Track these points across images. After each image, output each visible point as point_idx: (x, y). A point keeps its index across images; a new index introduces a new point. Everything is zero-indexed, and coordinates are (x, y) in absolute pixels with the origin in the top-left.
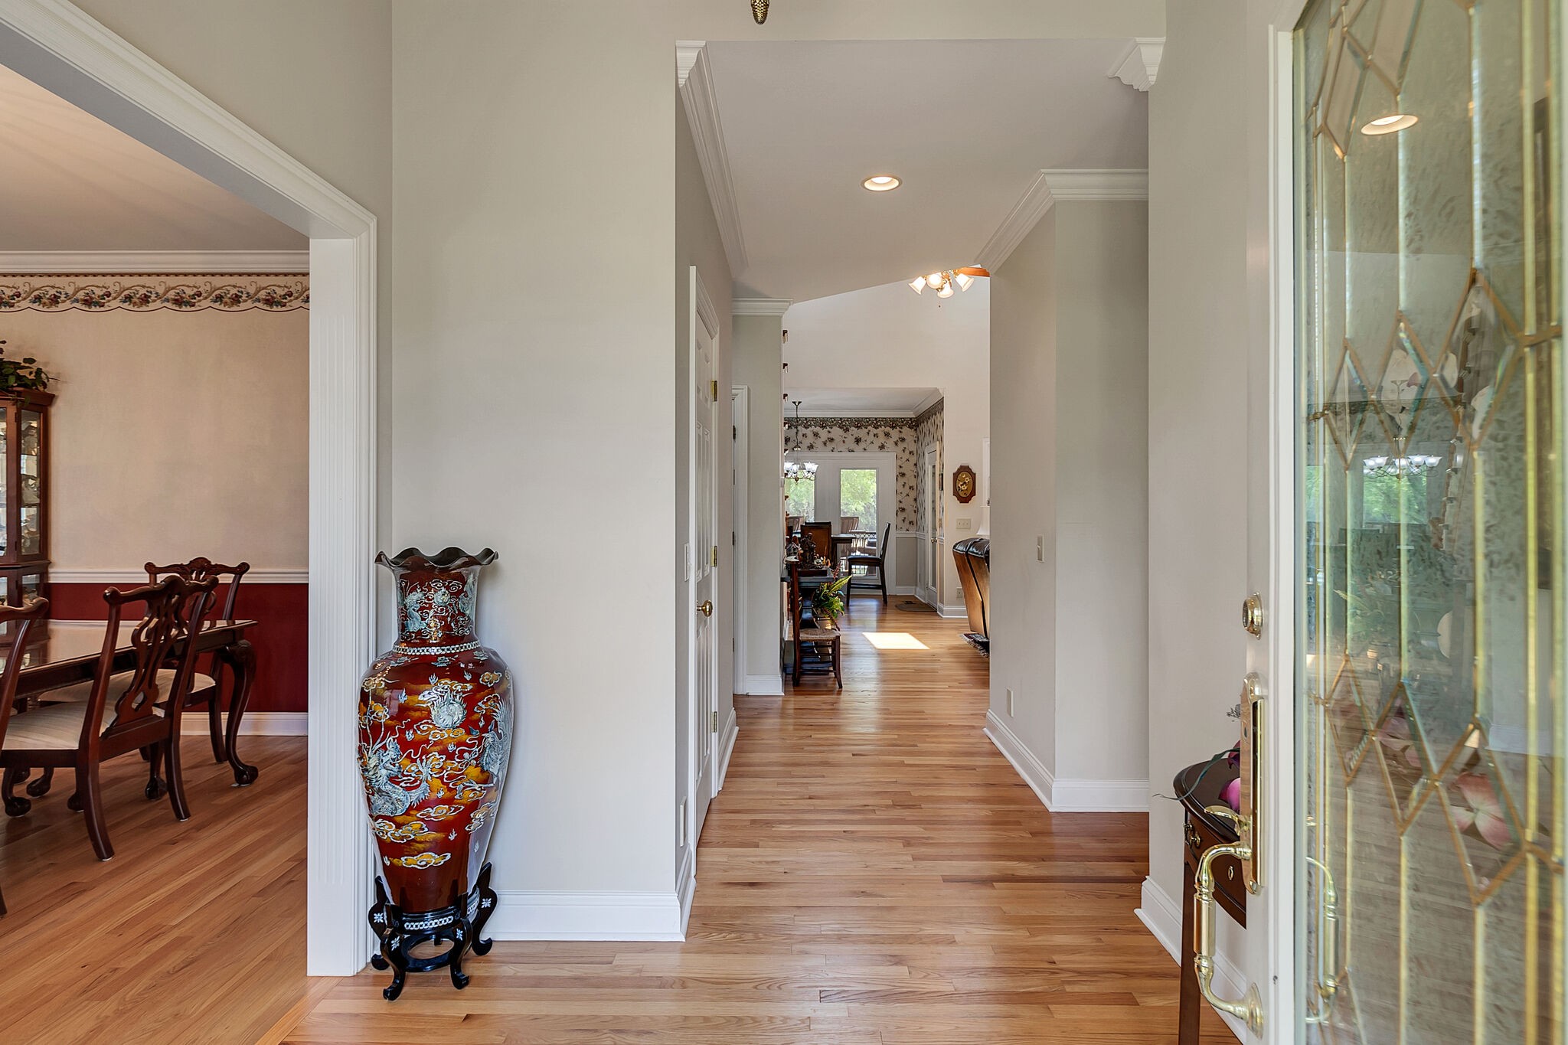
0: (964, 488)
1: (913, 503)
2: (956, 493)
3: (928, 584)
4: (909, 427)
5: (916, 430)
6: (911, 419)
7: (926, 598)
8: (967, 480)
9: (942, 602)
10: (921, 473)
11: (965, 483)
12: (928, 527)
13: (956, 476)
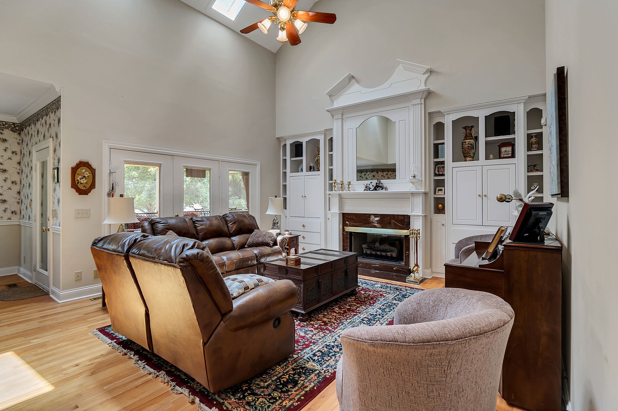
0: (84, 181)
1: (16, 195)
2: (74, 185)
3: (35, 266)
4: (12, 130)
5: (20, 134)
6: (14, 124)
7: (34, 279)
8: (87, 174)
9: (57, 285)
10: (26, 170)
11: (84, 177)
12: (35, 216)
13: (74, 170)
